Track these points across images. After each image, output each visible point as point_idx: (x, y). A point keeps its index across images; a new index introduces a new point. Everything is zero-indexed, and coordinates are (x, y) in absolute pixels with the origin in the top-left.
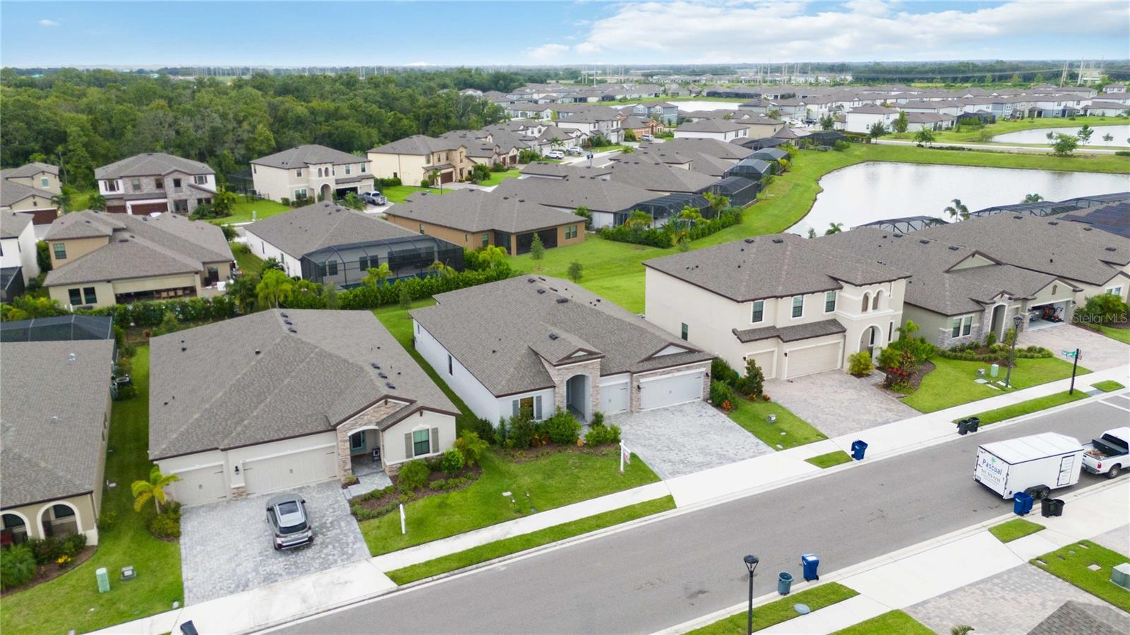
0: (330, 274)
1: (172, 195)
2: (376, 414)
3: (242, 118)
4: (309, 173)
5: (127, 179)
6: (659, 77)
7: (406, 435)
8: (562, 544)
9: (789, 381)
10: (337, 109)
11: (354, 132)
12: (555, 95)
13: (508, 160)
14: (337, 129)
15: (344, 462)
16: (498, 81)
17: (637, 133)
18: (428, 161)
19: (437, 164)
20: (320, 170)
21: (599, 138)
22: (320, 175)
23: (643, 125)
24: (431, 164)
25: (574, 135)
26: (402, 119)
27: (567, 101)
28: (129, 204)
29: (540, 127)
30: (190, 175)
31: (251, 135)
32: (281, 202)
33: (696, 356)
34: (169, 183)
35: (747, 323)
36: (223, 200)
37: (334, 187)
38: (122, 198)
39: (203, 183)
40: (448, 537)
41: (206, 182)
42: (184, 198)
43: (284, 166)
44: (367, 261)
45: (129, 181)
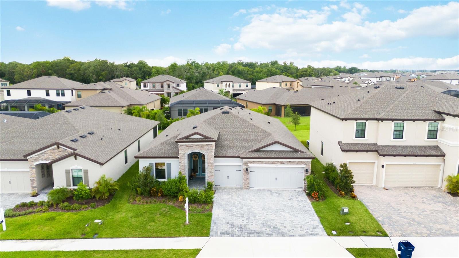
1: (166, 91)
2: (52, 154)
4: (222, 86)
5: (151, 83)
15: (32, 182)
18: (281, 85)
20: (226, 84)
22: (226, 87)
29: (349, 78)
30: (174, 83)
33: (299, 155)
34: (165, 86)
35: (351, 138)
37: (232, 92)
39: (179, 87)
41: (180, 86)
42: (170, 92)
43: (213, 83)
45: (151, 84)
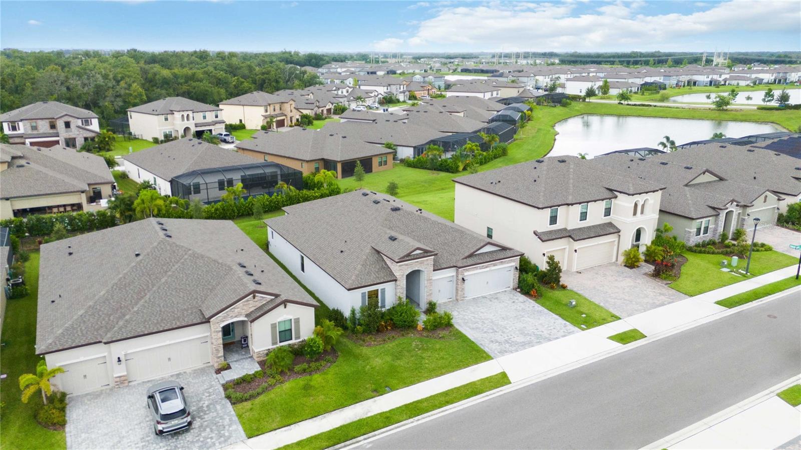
0: (195, 193)
1: (64, 134)
2: (245, 308)
3: (120, 78)
4: (174, 119)
5: (26, 122)
6: (426, 59)
7: (272, 325)
8: (418, 420)
9: (578, 272)
10: (194, 74)
11: (207, 91)
12: (353, 69)
13: (325, 112)
14: (194, 89)
15: (217, 350)
16: (311, 60)
17: (418, 94)
18: (266, 111)
19: (273, 113)
20: (183, 115)
21: (391, 97)
22: (183, 120)
23: (422, 89)
24: (268, 113)
25: (372, 95)
26: (243, 82)
27: (362, 74)
28: (28, 141)
29: (348, 88)
30: (78, 118)
31: (127, 91)
32: (152, 140)
33: (508, 253)
34: (60, 124)
35: (545, 226)
36: (105, 138)
37: (193, 129)
38: (22, 137)
39: (89, 125)
40: (315, 417)
41: (91, 124)
42: (73, 136)
43: (154, 113)
44: (224, 182)
45: (28, 123)
